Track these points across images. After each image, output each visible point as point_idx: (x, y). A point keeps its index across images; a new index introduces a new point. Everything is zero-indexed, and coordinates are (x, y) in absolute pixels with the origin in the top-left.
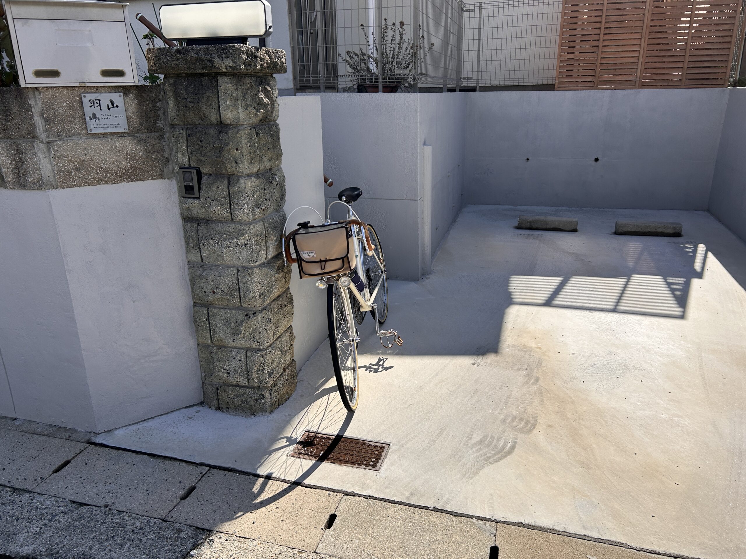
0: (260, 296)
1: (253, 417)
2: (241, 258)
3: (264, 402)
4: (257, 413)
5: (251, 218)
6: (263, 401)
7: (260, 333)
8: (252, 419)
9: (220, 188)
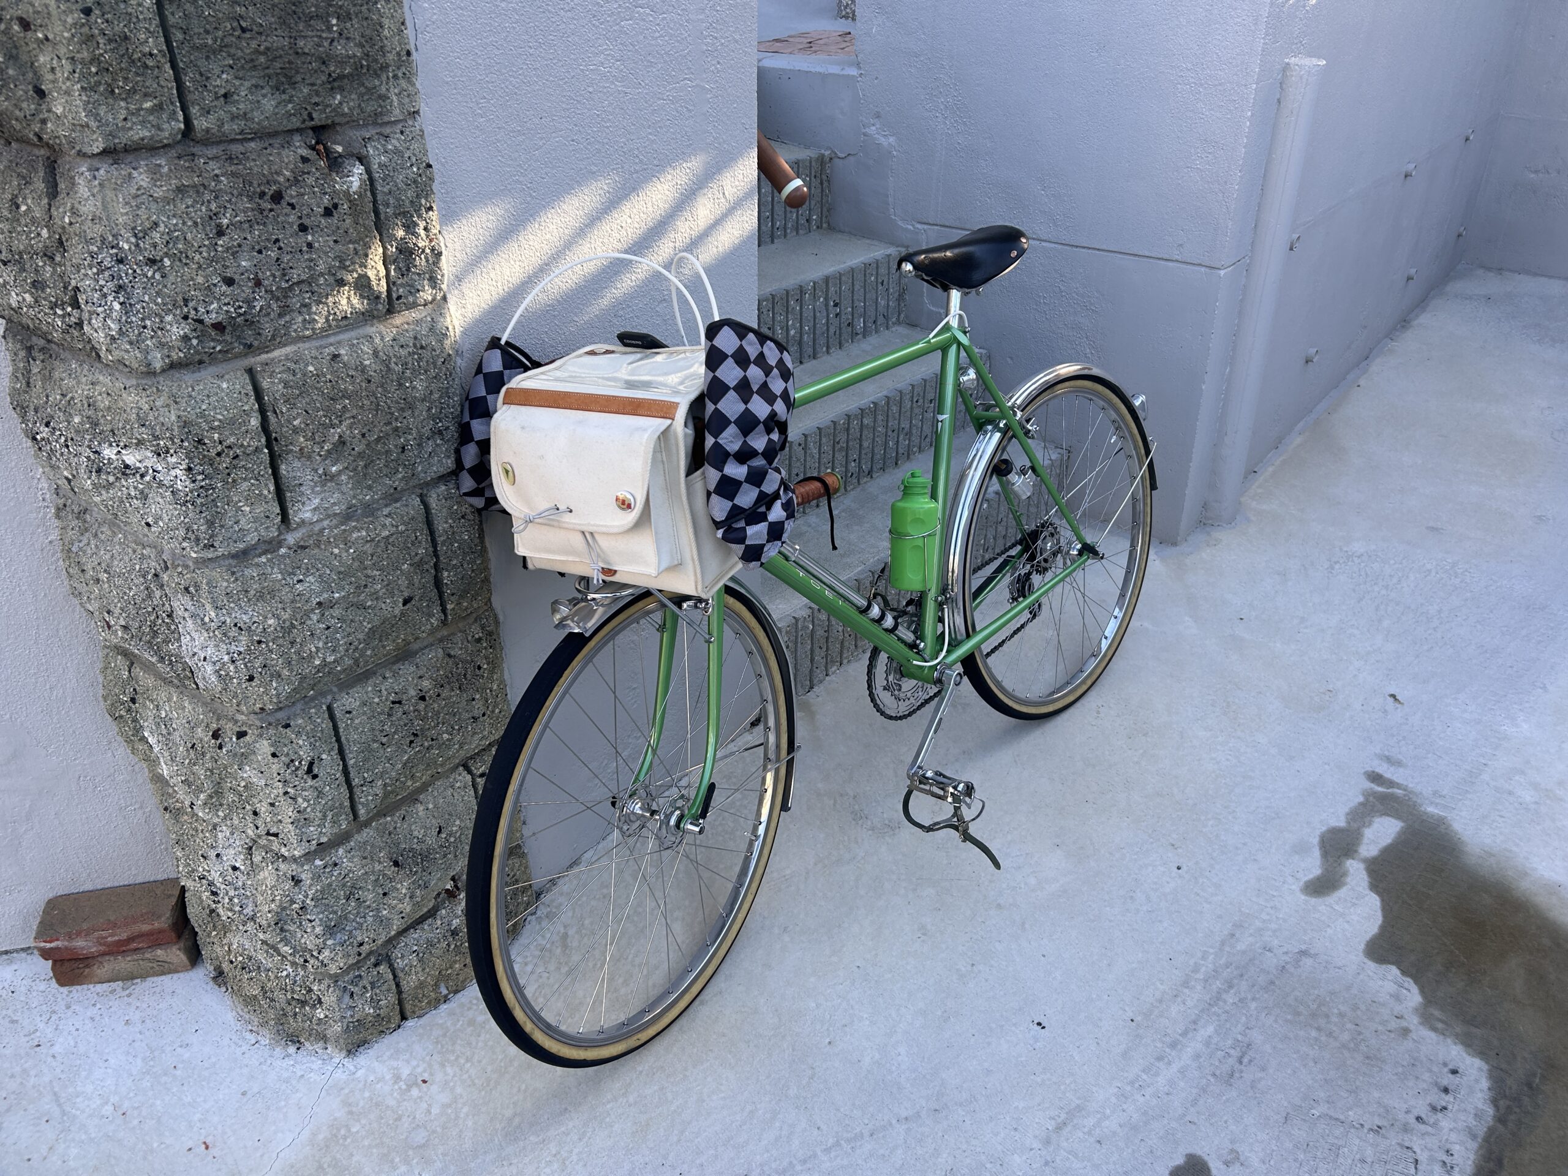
0: (251, 679)
1: (292, 1049)
2: (150, 520)
3: (322, 1016)
4: (308, 1040)
5: (158, 361)
6: (320, 1013)
7: (272, 805)
8: (289, 1055)
9: (23, 208)
